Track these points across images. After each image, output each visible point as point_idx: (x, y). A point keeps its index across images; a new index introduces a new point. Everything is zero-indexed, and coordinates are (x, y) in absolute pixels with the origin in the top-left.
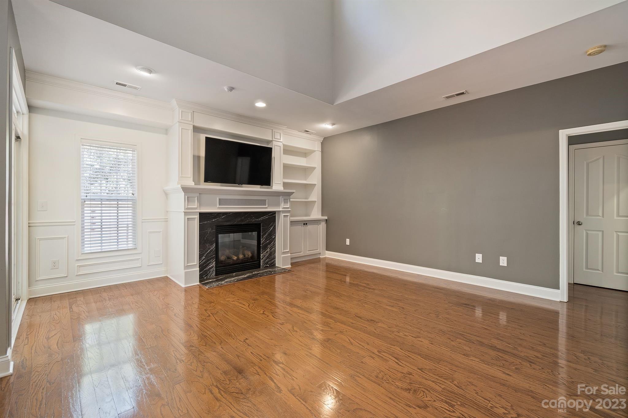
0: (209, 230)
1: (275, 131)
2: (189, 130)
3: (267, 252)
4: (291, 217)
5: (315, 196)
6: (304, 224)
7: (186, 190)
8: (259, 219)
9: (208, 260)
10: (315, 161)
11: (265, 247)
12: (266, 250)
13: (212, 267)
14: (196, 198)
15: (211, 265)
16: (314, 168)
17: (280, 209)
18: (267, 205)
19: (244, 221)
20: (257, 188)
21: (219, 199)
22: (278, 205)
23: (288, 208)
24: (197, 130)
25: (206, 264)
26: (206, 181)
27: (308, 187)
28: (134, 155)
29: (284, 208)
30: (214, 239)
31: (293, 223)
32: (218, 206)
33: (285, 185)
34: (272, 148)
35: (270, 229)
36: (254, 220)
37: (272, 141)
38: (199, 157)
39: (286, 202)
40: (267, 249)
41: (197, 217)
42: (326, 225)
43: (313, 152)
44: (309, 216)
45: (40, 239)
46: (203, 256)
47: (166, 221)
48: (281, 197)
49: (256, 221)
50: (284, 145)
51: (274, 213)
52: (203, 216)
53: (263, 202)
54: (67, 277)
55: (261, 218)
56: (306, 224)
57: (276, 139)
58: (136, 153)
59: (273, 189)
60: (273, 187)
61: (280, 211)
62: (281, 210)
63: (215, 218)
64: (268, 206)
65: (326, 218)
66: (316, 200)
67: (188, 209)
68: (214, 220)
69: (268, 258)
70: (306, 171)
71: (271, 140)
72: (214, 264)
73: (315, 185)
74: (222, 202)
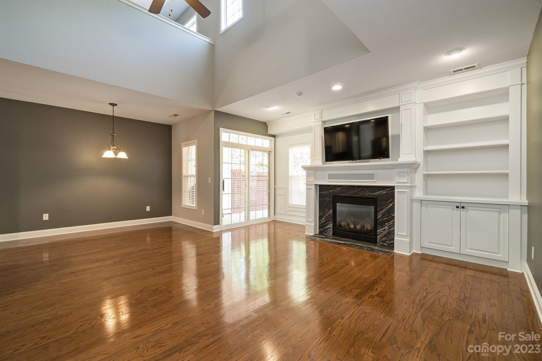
0: (328, 199)
3: (385, 230)
6: (458, 207)
8: (375, 194)
9: (327, 222)
11: (383, 224)
12: (383, 227)
13: (330, 228)
14: (313, 174)
15: (329, 226)
18: (375, 179)
19: (358, 194)
21: (329, 175)
23: (406, 183)
25: (325, 224)
26: (327, 160)
29: (398, 182)
30: (331, 206)
32: (328, 180)
34: (387, 116)
35: (387, 206)
36: (368, 194)
40: (385, 226)
41: (313, 187)
42: (527, 216)
45: (278, 195)
46: (323, 217)
48: (395, 169)
49: (370, 195)
51: (393, 188)
54: (284, 214)
55: (377, 193)
56: (462, 207)
60: (399, 158)
62: (395, 185)
63: (332, 189)
64: (377, 180)
66: (509, 171)
67: (309, 181)
68: (331, 191)
69: (385, 236)
72: (331, 226)
73: (507, 145)
74: (331, 177)
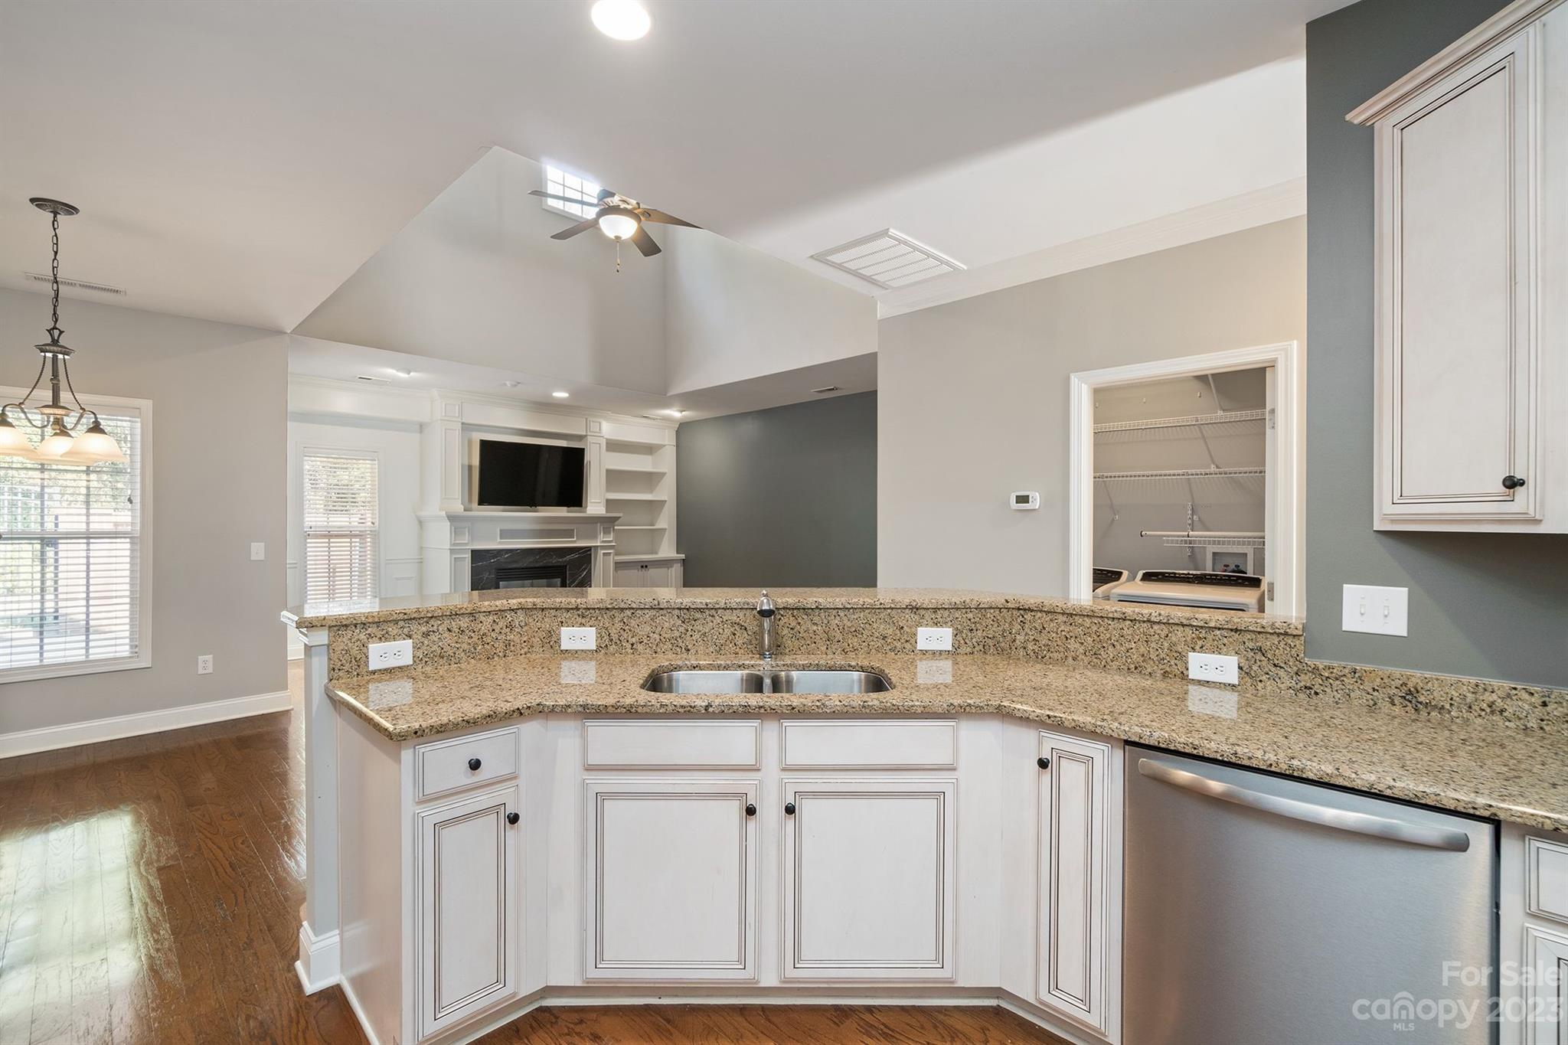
0: (486, 575)
1: (591, 419)
2: (456, 430)
4: (616, 555)
5: (666, 521)
6: (642, 567)
7: (452, 518)
8: (564, 559)
10: (666, 463)
14: (467, 530)
16: (663, 474)
17: (597, 543)
18: (575, 538)
19: (540, 562)
20: (562, 512)
21: (501, 530)
22: (594, 537)
23: (611, 541)
24: (466, 427)
26: (481, 503)
27: (655, 506)
28: (374, 466)
29: (603, 542)
31: (619, 566)
32: (499, 540)
33: (610, 503)
34: (584, 449)
35: (581, 575)
36: (555, 561)
37: (586, 436)
38: (470, 467)
39: (606, 532)
41: (468, 556)
42: (684, 569)
43: (660, 449)
44: (656, 553)
47: (421, 562)
48: (599, 524)
49: (558, 562)
50: (607, 439)
51: (589, 549)
52: (475, 555)
53: (568, 533)
55: (567, 558)
56: (646, 566)
57: (593, 432)
58: (376, 462)
59: (588, 512)
60: (588, 508)
61: (597, 546)
62: (599, 544)
63: (494, 557)
64: (577, 538)
65: (683, 556)
66: (667, 527)
67: (454, 545)
68: (493, 559)
70: (650, 479)
71: (584, 433)
73: (666, 501)
74: (505, 534)
